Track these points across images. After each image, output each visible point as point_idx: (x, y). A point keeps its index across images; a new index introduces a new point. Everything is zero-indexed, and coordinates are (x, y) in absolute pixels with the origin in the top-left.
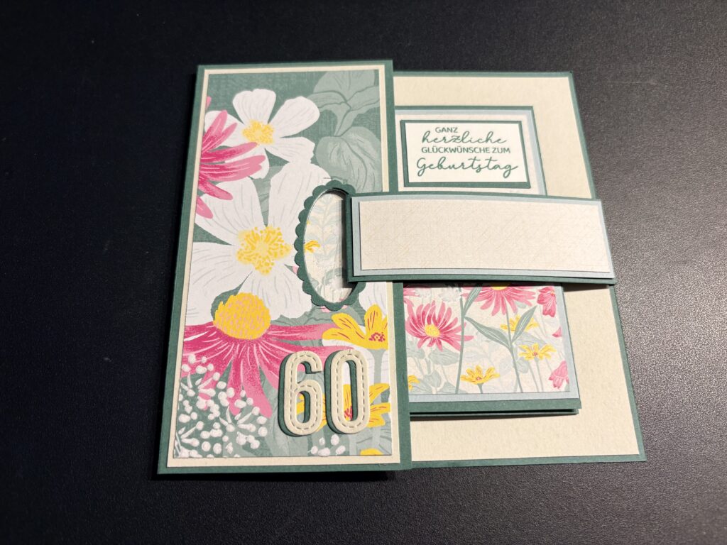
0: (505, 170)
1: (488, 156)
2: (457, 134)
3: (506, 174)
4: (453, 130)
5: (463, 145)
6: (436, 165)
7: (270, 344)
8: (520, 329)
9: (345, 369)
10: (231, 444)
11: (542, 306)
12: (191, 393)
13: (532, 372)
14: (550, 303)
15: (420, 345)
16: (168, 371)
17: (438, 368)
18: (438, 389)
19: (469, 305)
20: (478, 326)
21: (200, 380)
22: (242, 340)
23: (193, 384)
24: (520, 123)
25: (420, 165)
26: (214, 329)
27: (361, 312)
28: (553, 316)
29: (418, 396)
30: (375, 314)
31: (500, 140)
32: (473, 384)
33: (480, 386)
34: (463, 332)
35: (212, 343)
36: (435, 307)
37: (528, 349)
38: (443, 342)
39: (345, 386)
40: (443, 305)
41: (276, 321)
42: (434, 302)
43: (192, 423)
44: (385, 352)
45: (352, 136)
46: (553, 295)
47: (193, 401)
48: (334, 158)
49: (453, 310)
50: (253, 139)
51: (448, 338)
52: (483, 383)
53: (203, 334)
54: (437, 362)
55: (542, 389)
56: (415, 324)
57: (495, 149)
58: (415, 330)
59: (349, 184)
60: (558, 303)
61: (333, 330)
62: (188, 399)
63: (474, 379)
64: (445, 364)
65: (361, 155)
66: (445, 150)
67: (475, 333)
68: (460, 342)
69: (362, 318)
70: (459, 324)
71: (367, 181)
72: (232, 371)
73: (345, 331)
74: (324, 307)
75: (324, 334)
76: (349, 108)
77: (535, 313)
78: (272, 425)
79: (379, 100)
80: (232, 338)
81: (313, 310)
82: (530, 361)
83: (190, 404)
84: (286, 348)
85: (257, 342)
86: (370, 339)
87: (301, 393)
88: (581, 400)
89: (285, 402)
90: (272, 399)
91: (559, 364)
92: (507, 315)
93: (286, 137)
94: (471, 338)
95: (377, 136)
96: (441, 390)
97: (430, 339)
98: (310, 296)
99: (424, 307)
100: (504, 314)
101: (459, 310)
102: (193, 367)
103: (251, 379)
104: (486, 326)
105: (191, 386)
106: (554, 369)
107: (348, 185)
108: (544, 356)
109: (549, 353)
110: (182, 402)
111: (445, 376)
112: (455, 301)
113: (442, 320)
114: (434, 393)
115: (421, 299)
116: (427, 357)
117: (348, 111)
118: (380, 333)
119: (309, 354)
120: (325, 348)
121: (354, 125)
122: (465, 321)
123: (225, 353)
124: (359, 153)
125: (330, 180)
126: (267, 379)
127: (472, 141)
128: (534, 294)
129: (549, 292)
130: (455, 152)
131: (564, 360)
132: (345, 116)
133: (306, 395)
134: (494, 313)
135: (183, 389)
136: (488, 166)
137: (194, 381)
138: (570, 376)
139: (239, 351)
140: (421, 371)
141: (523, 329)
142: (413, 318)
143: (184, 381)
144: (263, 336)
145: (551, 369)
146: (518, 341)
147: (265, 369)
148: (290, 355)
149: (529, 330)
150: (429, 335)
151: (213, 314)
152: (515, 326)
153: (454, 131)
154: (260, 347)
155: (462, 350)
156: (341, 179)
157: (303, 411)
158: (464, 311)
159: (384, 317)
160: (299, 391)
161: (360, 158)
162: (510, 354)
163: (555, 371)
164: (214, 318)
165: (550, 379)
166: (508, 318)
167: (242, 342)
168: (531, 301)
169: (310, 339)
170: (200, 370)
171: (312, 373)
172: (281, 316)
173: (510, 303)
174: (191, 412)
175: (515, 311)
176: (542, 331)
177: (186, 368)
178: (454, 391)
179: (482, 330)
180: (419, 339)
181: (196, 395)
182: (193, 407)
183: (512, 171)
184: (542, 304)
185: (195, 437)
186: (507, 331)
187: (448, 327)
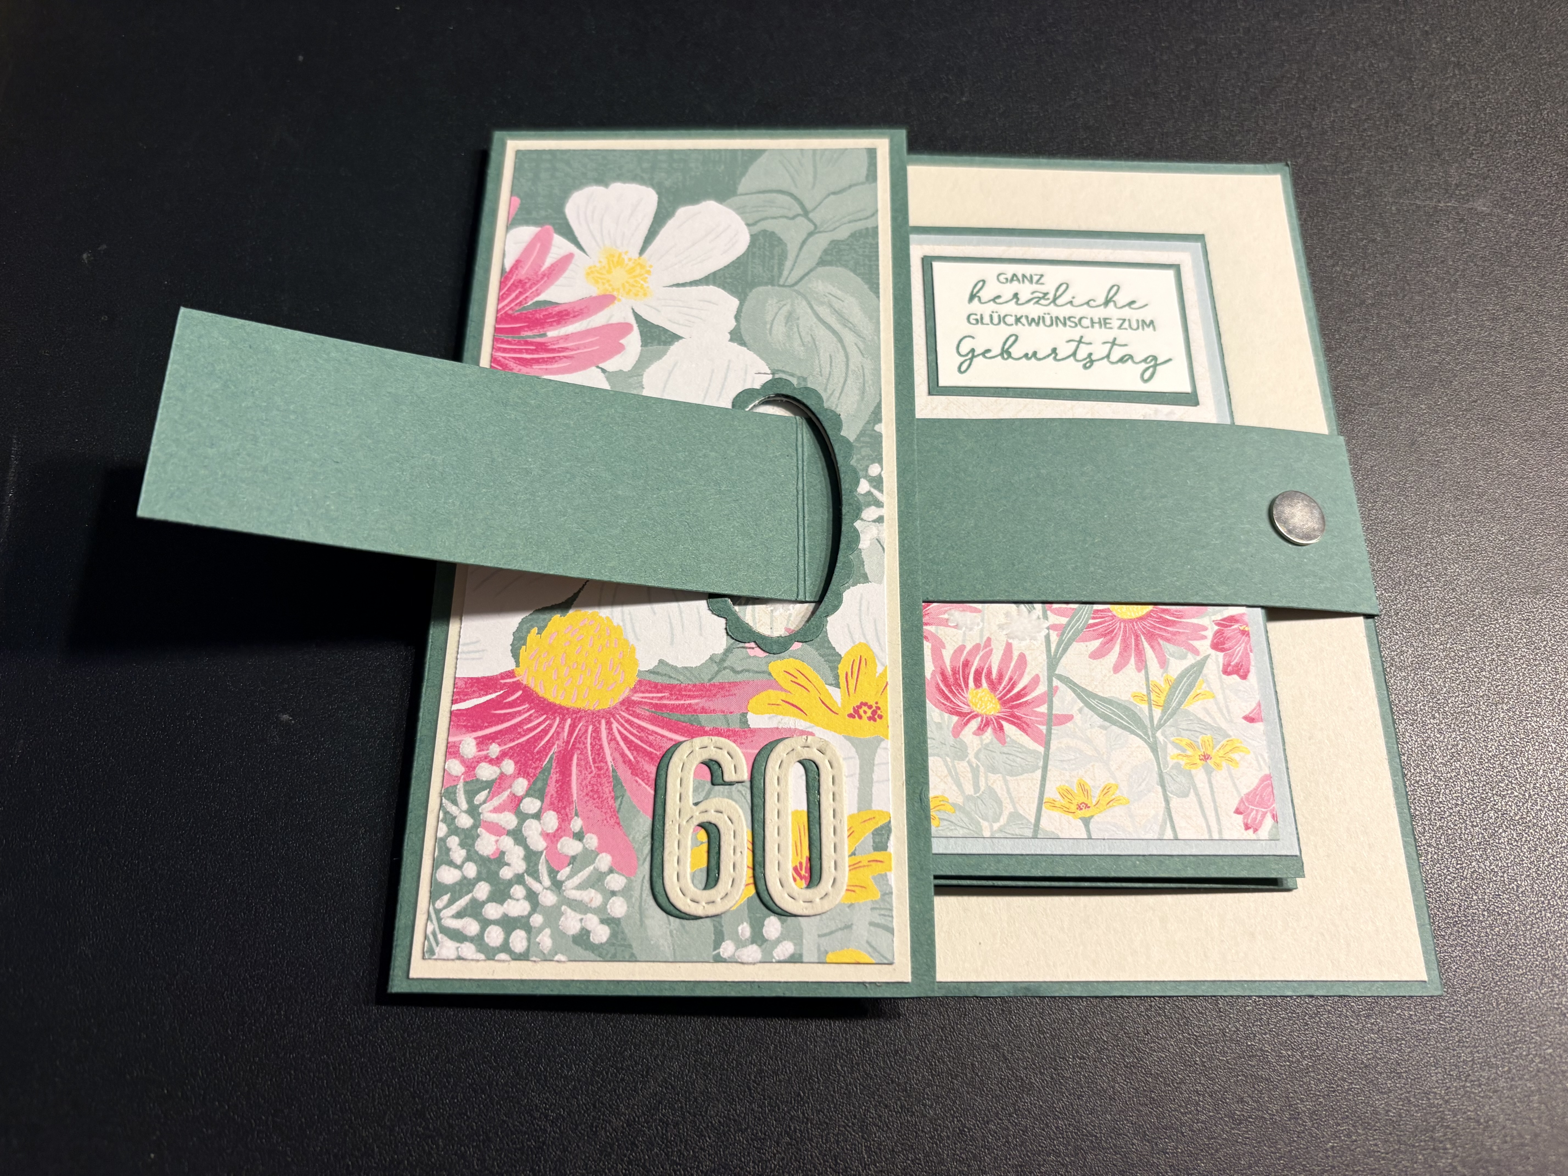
0: (1144, 366)
1: (1109, 335)
2: (1043, 289)
3: (1147, 375)
4: (1035, 278)
5: (1054, 311)
6: (996, 350)
7: (636, 720)
8: (1174, 705)
9: (796, 777)
10: (547, 931)
11: (1221, 655)
12: (465, 821)
13: (1197, 795)
14: (1240, 649)
15: (957, 732)
16: (415, 773)
17: (997, 782)
18: (996, 826)
19: (1065, 650)
20: (1083, 694)
21: (486, 792)
22: (577, 711)
23: (470, 801)
24: (1177, 268)
25: (964, 349)
26: (517, 686)
27: (832, 658)
28: (1244, 677)
29: (952, 840)
30: (861, 663)
31: (1133, 302)
32: (1071, 816)
33: (1086, 822)
34: (1050, 708)
35: (513, 716)
36: (991, 650)
37: (1190, 745)
38: (1006, 725)
39: (795, 813)
40: (1009, 647)
41: (650, 672)
42: (989, 639)
43: (465, 886)
44: (883, 745)
45: (819, 285)
46: (1245, 633)
47: (468, 838)
48: (779, 330)
49: (1029, 658)
50: (610, 289)
51: (1018, 718)
52: (1092, 817)
53: (493, 696)
54: (993, 769)
55: (1220, 832)
56: (948, 686)
57: (1124, 320)
58: (947, 698)
59: (809, 385)
60: (1255, 650)
61: (772, 695)
62: (457, 835)
63: (1073, 808)
64: (1012, 773)
65: (837, 327)
66: (1018, 320)
67: (1076, 708)
68: (1043, 728)
69: (834, 669)
70: (1042, 689)
71: (849, 382)
72: (555, 777)
73: (798, 696)
74: (753, 645)
75: (753, 702)
76: (812, 227)
77: (1205, 671)
78: (636, 894)
79: (877, 211)
80: (555, 705)
81: (728, 651)
82: (1193, 772)
83: (462, 845)
84: (670, 730)
85: (609, 715)
86: (850, 716)
87: (701, 825)
88: (1304, 859)
89: (667, 844)
90: (639, 837)
91: (1256, 782)
92: (1147, 674)
93: (678, 285)
94: (1068, 718)
95: (871, 288)
96: (1000, 830)
97: (979, 719)
98: (723, 621)
99: (965, 653)
100: (1139, 670)
101: (1043, 658)
102: (471, 766)
103: (593, 793)
104: (1101, 694)
105: (464, 806)
106: (1244, 791)
107: (806, 388)
108: (1224, 763)
109: (1235, 756)
110: (443, 840)
111: (1011, 798)
112: (1033, 638)
113: (1007, 679)
114: (987, 834)
115: (961, 632)
116: (971, 756)
117: (811, 234)
118: (872, 702)
119: (719, 745)
120: (753, 731)
121: (822, 262)
122: (1056, 682)
123: (539, 736)
124: (832, 320)
125: (770, 377)
126: (628, 794)
127: (1076, 302)
128: (1205, 628)
129: (1236, 626)
130: (1038, 324)
131: (1267, 771)
132: (804, 243)
133: (711, 831)
134: (1117, 668)
135: (446, 813)
136: (1108, 356)
137: (471, 795)
138: (1281, 806)
139: (571, 733)
140: (959, 786)
141: (1180, 703)
142: (943, 674)
143: (449, 794)
144: (622, 703)
145: (1238, 791)
146: (1169, 729)
147: (624, 773)
148: (678, 744)
149: (1193, 706)
150: (977, 710)
151: (516, 654)
152: (1163, 698)
153: (1037, 282)
154: (615, 725)
155: (1047, 745)
156: (792, 375)
157: (705, 865)
158: (1053, 662)
159: (880, 669)
160: (696, 822)
161: (834, 332)
162: (1151, 755)
163: (1248, 794)
164: (518, 664)
165: (1238, 812)
166: (1147, 679)
167: (576, 715)
168: (1196, 644)
169: (723, 712)
170: (486, 772)
171: (725, 783)
172: (661, 662)
173: (1152, 647)
174: (463, 863)
175: (1163, 663)
176: (1220, 710)
177: (456, 767)
178: (1029, 833)
179: (1093, 702)
180: (955, 718)
181: (475, 826)
182: (468, 851)
183: (1158, 368)
184: (1222, 650)
185: (470, 916)
186: (1145, 706)
187: (1019, 695)
